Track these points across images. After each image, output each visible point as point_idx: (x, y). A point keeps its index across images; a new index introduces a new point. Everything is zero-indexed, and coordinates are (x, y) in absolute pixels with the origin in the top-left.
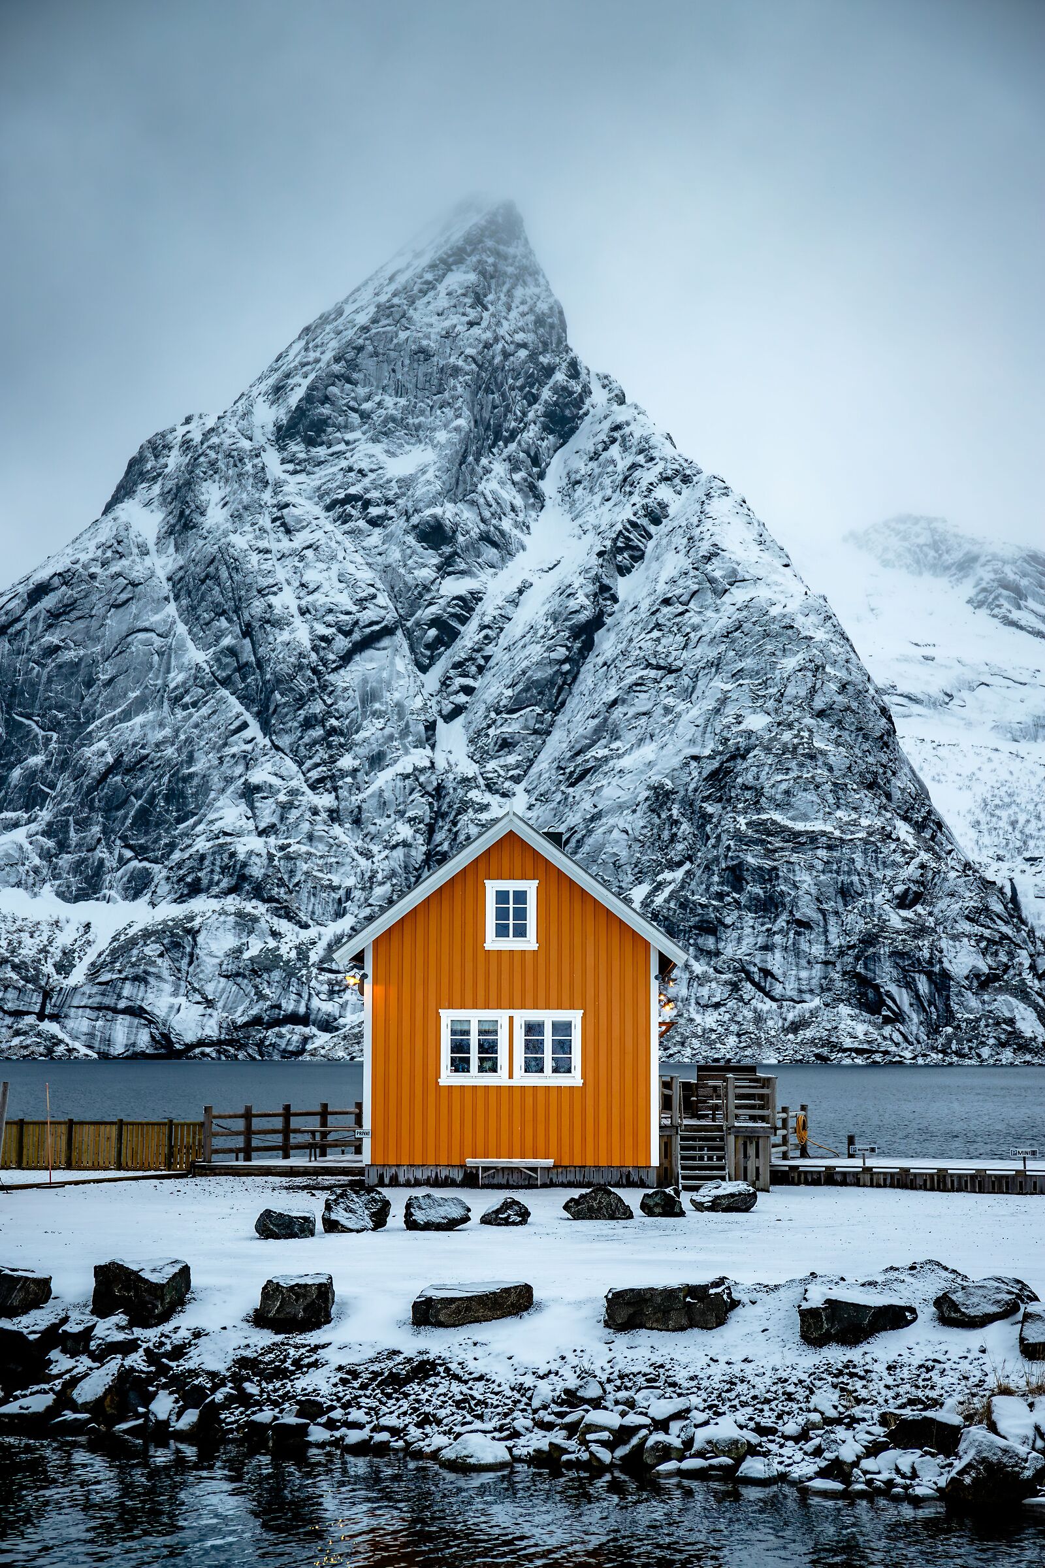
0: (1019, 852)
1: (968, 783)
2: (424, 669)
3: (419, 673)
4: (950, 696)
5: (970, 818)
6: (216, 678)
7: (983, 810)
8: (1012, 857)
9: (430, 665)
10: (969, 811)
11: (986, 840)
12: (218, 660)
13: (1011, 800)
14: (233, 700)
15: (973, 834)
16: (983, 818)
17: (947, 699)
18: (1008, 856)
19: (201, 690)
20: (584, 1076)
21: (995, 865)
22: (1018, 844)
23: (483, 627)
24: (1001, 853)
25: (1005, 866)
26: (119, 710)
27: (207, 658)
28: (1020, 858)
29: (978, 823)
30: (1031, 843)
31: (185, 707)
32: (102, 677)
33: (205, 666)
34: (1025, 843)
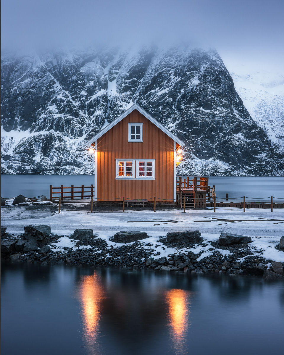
0: (267, 119)
1: (253, 100)
2: (104, 67)
3: (103, 69)
4: (249, 76)
5: (254, 110)
6: (47, 69)
7: (257, 107)
8: (265, 120)
9: (106, 66)
10: (254, 108)
11: (258, 116)
12: (47, 65)
13: (265, 105)
14: (51, 76)
15: (255, 114)
16: (257, 109)
17: (248, 77)
18: (264, 120)
19: (43, 73)
20: (155, 176)
21: (260, 122)
22: (267, 117)
23: (121, 56)
24: (262, 119)
25: (263, 123)
26: (20, 78)
27: (44, 64)
28: (267, 120)
29: (256, 111)
30: (270, 116)
31: (38, 78)
32: (15, 69)
33: (44, 66)
34: (269, 116)
